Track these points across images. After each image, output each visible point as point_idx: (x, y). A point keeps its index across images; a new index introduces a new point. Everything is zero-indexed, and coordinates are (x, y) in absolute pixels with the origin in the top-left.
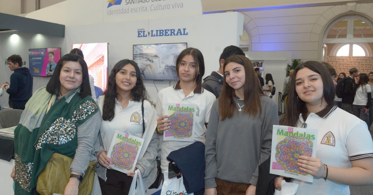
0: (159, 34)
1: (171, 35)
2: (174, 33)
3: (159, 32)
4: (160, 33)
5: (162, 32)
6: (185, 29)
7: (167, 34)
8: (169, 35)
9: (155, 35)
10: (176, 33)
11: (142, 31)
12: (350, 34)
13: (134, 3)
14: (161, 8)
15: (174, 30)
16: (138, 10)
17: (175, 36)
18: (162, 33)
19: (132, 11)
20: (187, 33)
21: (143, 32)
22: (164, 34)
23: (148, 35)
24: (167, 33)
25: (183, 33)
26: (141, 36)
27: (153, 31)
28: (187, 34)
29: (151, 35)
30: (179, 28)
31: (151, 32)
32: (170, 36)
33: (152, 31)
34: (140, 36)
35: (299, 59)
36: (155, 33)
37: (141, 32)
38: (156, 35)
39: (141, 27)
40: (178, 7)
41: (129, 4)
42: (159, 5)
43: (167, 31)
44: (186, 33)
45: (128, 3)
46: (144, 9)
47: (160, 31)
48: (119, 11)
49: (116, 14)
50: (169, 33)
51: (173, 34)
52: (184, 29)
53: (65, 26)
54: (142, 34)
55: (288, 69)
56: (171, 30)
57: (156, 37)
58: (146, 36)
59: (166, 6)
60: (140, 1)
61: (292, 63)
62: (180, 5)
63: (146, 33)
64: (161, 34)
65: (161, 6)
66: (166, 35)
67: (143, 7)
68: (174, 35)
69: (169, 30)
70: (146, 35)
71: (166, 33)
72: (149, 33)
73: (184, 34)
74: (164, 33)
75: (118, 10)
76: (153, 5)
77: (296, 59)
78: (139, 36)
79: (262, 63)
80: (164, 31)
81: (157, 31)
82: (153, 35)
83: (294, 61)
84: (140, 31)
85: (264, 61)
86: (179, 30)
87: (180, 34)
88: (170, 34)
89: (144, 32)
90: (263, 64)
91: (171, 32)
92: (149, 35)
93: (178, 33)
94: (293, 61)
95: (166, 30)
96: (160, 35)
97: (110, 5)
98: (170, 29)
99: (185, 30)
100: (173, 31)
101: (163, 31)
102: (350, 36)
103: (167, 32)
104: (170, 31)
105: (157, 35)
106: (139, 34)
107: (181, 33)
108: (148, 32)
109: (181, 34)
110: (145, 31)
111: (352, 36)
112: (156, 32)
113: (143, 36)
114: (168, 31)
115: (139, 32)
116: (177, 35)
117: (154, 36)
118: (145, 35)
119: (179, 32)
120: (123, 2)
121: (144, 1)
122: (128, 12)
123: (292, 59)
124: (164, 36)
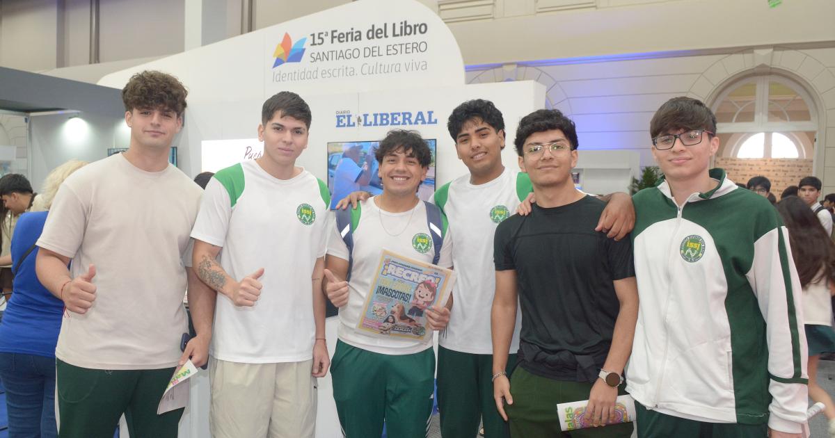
0: (379, 122)
2: (409, 119)
3: (379, 117)
4: (382, 119)
5: (385, 117)
6: (432, 112)
7: (395, 122)
8: (399, 124)
9: (371, 122)
10: (413, 120)
11: (346, 114)
12: (761, 114)
13: (328, 60)
14: (382, 71)
15: (410, 115)
16: (336, 73)
18: (386, 119)
19: (324, 76)
20: (436, 120)
21: (347, 118)
22: (390, 122)
23: (356, 124)
24: (396, 119)
25: (427, 120)
26: (344, 126)
27: (367, 115)
28: (436, 122)
29: (362, 123)
31: (362, 118)
32: (401, 126)
33: (366, 116)
34: (341, 124)
36: (371, 119)
37: (344, 117)
38: (373, 123)
39: (342, 108)
40: (417, 69)
41: (318, 61)
42: (379, 65)
43: (395, 116)
44: (433, 120)
45: (315, 60)
46: (349, 70)
47: (382, 115)
48: (296, 74)
49: (291, 80)
50: (400, 119)
51: (407, 121)
52: (430, 113)
54: (345, 121)
55: (634, 186)
56: (403, 113)
57: (373, 128)
58: (354, 125)
59: (394, 67)
60: (339, 56)
61: (642, 174)
62: (421, 64)
63: (353, 120)
64: (385, 122)
65: (382, 67)
66: (393, 123)
67: (347, 68)
69: (399, 114)
70: (354, 123)
71: (393, 119)
72: (359, 120)
73: (430, 122)
74: (390, 119)
76: (366, 64)
77: (650, 167)
78: (338, 126)
80: (390, 116)
81: (376, 115)
82: (368, 123)
84: (342, 114)
85: (582, 170)
86: (420, 113)
87: (421, 121)
88: (402, 122)
89: (349, 117)
90: (581, 178)
91: (404, 119)
92: (359, 124)
93: (417, 119)
94: (644, 171)
95: (393, 114)
96: (382, 124)
97: (279, 62)
98: (401, 112)
99: (432, 115)
100: (407, 116)
101: (387, 115)
102: (761, 117)
104: (402, 116)
105: (376, 124)
106: (339, 121)
107: (423, 119)
108: (358, 116)
109: (424, 122)
110: (351, 116)
111: (765, 118)
112: (374, 117)
113: (346, 124)
114: (397, 116)
115: (338, 117)
116: (416, 123)
117: (370, 125)
118: (351, 123)
119: (420, 118)
120: (306, 57)
121: (348, 56)
122: (317, 77)
123: (641, 167)
124: (389, 125)
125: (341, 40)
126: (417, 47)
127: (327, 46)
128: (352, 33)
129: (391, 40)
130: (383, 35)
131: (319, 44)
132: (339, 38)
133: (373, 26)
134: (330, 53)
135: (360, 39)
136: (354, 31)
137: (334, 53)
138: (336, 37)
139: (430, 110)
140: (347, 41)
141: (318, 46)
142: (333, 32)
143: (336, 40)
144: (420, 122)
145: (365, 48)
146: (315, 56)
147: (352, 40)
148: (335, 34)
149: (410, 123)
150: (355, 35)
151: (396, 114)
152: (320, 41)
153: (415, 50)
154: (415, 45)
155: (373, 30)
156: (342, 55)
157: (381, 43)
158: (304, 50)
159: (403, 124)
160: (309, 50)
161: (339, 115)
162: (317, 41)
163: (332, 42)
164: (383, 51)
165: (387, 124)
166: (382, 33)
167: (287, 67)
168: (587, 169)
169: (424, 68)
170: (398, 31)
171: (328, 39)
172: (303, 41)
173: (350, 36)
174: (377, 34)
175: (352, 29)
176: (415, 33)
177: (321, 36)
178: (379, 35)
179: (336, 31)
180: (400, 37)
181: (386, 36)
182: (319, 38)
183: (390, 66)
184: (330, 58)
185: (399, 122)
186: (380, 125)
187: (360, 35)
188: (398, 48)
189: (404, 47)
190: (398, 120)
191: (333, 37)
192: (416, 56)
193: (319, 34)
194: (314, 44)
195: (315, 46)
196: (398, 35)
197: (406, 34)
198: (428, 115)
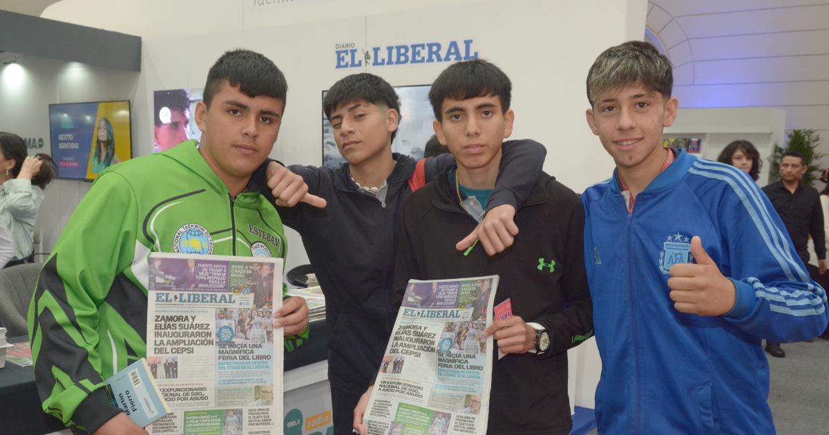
0: (394, 59)
1: (430, 60)
2: (436, 54)
3: (394, 52)
4: (399, 55)
5: (403, 51)
6: (471, 41)
7: (418, 58)
8: (422, 60)
9: (383, 60)
10: (443, 54)
11: (349, 49)
15: (439, 46)
17: (440, 63)
18: (404, 55)
21: (350, 54)
22: (410, 59)
23: (364, 63)
24: (419, 53)
25: (462, 54)
26: (346, 66)
27: (379, 49)
29: (372, 61)
30: (453, 40)
31: (372, 54)
32: (426, 64)
33: (376, 50)
34: (342, 64)
35: (808, 128)
36: (383, 54)
37: (346, 52)
38: (386, 60)
39: (344, 39)
43: (418, 49)
44: (471, 54)
47: (398, 48)
50: (424, 53)
51: (434, 57)
52: (468, 43)
53: (143, 39)
54: (348, 59)
55: (776, 157)
56: (428, 45)
57: (386, 66)
58: (359, 64)
61: (788, 140)
63: (359, 56)
64: (403, 58)
66: (414, 61)
68: (439, 59)
69: (423, 46)
70: (360, 62)
71: (415, 53)
72: (367, 56)
73: (467, 57)
74: (410, 54)
77: (799, 131)
78: (339, 66)
79: (699, 142)
80: (411, 50)
81: (390, 49)
82: (380, 61)
83: (793, 134)
84: (343, 49)
85: (704, 135)
86: (454, 44)
87: (455, 56)
88: (427, 58)
89: (353, 52)
90: (704, 145)
91: (431, 53)
92: (366, 62)
93: (449, 53)
94: (790, 136)
95: (414, 47)
96: (398, 62)
98: (425, 41)
99: (471, 45)
100: (435, 49)
101: (406, 48)
103: (419, 51)
104: (427, 48)
105: (390, 62)
106: (340, 59)
107: (457, 53)
108: (365, 52)
109: (458, 58)
110: (356, 50)
112: (387, 52)
113: (350, 63)
114: (420, 48)
115: (338, 53)
116: (447, 59)
117: (383, 63)
118: (356, 62)
119: (453, 50)
123: (786, 131)
139: (468, 38)
144: (452, 58)
151: (418, 46)
159: (428, 61)
161: (339, 49)
165: (406, 61)
168: (712, 134)
185: (423, 58)
186: (397, 63)
190: (422, 55)
198: (464, 45)
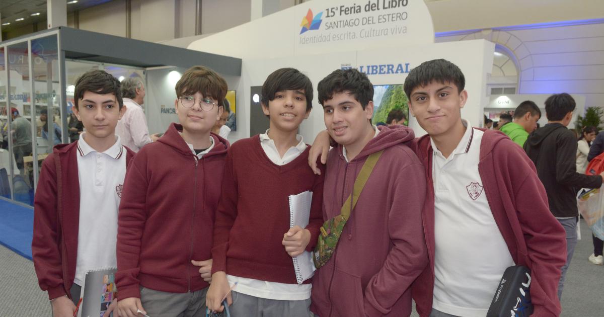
0: (370, 72)
1: (388, 73)
2: (392, 69)
3: (371, 68)
4: (373, 70)
5: (375, 68)
7: (382, 72)
8: (384, 73)
9: (365, 72)
10: (395, 70)
11: (348, 67)
13: (337, 27)
14: (375, 35)
15: (393, 66)
16: (343, 36)
18: (376, 70)
19: (334, 39)
20: (411, 70)
22: (378, 71)
24: (383, 69)
25: (405, 70)
27: (363, 67)
30: (400, 63)
31: (359, 69)
32: (386, 74)
33: (361, 67)
35: (597, 106)
36: (365, 70)
39: (346, 62)
40: (400, 33)
41: (331, 28)
42: (372, 30)
45: (329, 28)
46: (351, 35)
47: (373, 67)
48: (316, 39)
49: (312, 42)
50: (386, 69)
51: (390, 71)
52: (407, 65)
53: (243, 60)
55: (578, 122)
59: (383, 32)
60: (345, 25)
61: (586, 113)
62: (403, 29)
64: (375, 72)
65: (375, 32)
66: (380, 73)
67: (350, 33)
69: (385, 66)
71: (381, 69)
73: (407, 71)
74: (378, 69)
75: (315, 37)
76: (363, 30)
77: (592, 107)
81: (368, 67)
83: (589, 109)
84: (345, 67)
86: (400, 65)
88: (387, 71)
91: (389, 69)
93: (398, 70)
94: (587, 110)
95: (380, 66)
96: (372, 73)
97: (304, 30)
98: (386, 64)
99: (409, 66)
100: (391, 67)
101: (377, 67)
104: (387, 67)
105: (368, 74)
107: (402, 69)
108: (356, 68)
109: (402, 72)
110: (351, 67)
116: (397, 72)
119: (400, 68)
120: (322, 26)
121: (351, 24)
122: (329, 40)
123: (585, 109)
124: (378, 74)
125: (347, 12)
126: (400, 16)
127: (337, 17)
128: (355, 7)
129: (382, 12)
130: (376, 8)
131: (332, 16)
132: (345, 11)
133: (369, 2)
134: (339, 23)
135: (360, 11)
136: (356, 6)
137: (342, 23)
138: (343, 11)
139: (407, 63)
140: (351, 13)
141: (330, 17)
142: (341, 7)
143: (343, 13)
144: (399, 72)
145: (363, 18)
146: (328, 25)
147: (354, 13)
148: (343, 9)
149: (393, 72)
150: (356, 9)
151: (383, 66)
152: (332, 14)
153: (398, 18)
154: (399, 15)
155: (369, 5)
156: (347, 24)
157: (374, 14)
158: (321, 21)
159: (387, 73)
160: (325, 20)
161: (343, 67)
162: (331, 14)
163: (341, 14)
164: (376, 20)
166: (375, 6)
167: (310, 33)
169: (404, 31)
170: (387, 5)
171: (337, 12)
172: (321, 14)
173: (353, 9)
174: (372, 7)
175: (355, 4)
176: (399, 6)
177: (333, 10)
178: (374, 8)
179: (343, 6)
180: (388, 9)
181: (378, 9)
182: (332, 12)
183: (381, 31)
184: (339, 26)
185: (385, 72)
187: (360, 9)
188: (387, 17)
189: (391, 16)
190: (384, 70)
191: (341, 11)
192: (399, 23)
193: (332, 9)
194: (328, 16)
195: (328, 18)
196: (386, 8)
197: (392, 7)
198: (405, 66)
